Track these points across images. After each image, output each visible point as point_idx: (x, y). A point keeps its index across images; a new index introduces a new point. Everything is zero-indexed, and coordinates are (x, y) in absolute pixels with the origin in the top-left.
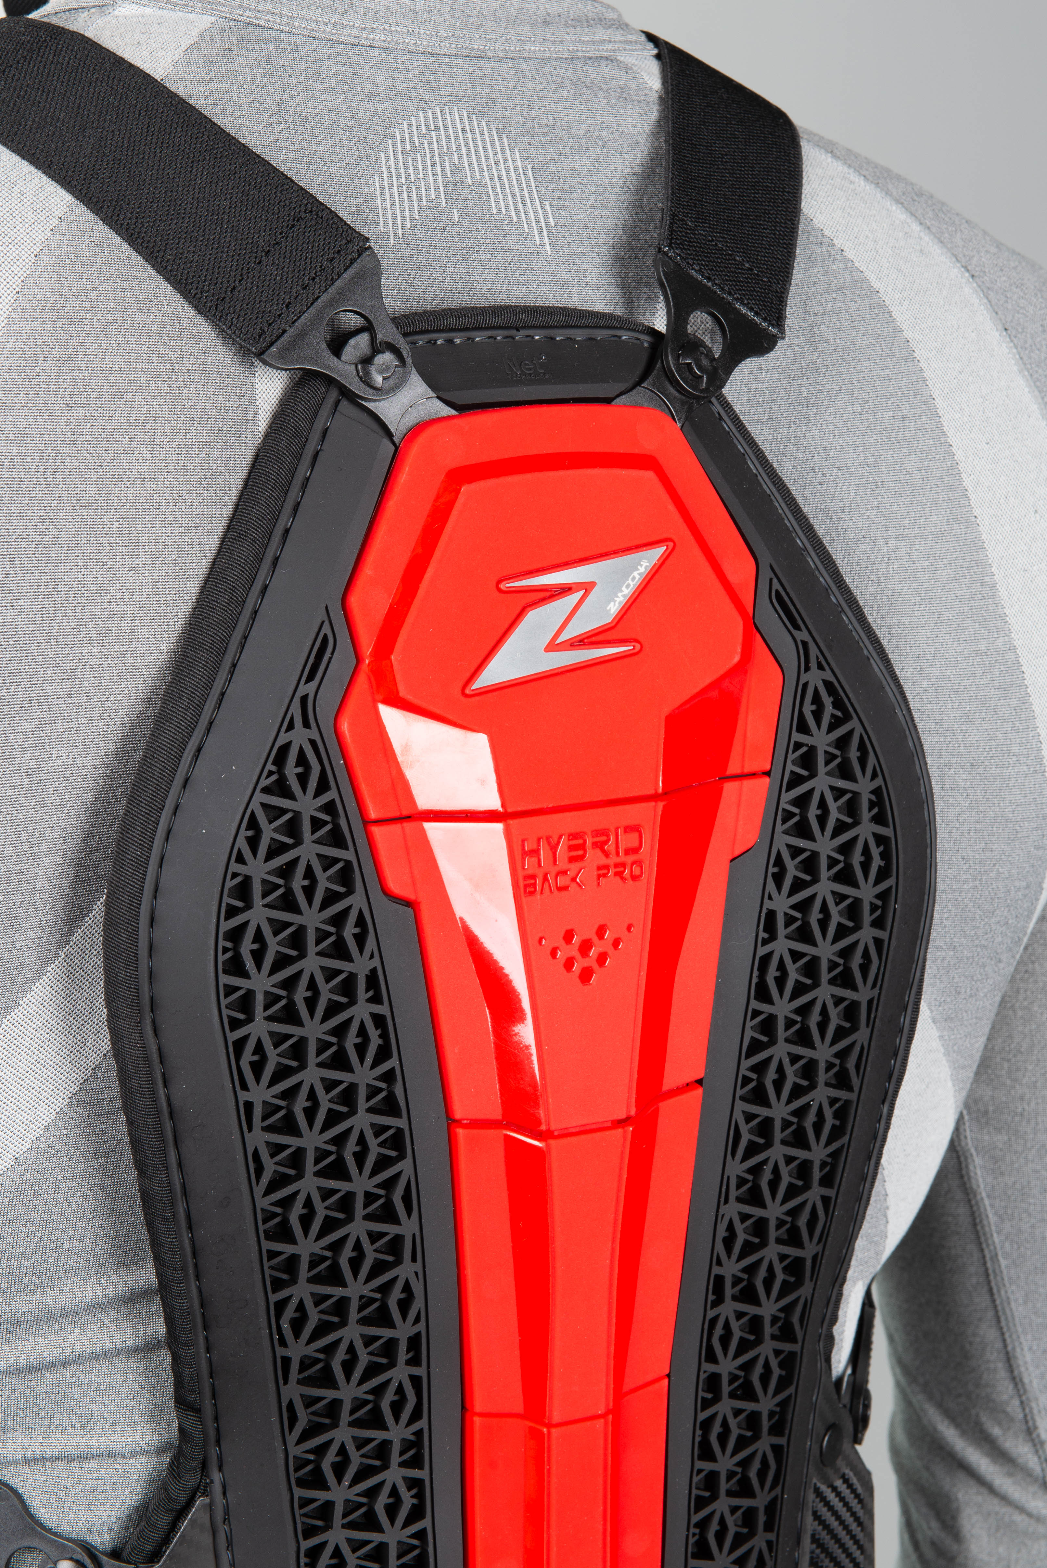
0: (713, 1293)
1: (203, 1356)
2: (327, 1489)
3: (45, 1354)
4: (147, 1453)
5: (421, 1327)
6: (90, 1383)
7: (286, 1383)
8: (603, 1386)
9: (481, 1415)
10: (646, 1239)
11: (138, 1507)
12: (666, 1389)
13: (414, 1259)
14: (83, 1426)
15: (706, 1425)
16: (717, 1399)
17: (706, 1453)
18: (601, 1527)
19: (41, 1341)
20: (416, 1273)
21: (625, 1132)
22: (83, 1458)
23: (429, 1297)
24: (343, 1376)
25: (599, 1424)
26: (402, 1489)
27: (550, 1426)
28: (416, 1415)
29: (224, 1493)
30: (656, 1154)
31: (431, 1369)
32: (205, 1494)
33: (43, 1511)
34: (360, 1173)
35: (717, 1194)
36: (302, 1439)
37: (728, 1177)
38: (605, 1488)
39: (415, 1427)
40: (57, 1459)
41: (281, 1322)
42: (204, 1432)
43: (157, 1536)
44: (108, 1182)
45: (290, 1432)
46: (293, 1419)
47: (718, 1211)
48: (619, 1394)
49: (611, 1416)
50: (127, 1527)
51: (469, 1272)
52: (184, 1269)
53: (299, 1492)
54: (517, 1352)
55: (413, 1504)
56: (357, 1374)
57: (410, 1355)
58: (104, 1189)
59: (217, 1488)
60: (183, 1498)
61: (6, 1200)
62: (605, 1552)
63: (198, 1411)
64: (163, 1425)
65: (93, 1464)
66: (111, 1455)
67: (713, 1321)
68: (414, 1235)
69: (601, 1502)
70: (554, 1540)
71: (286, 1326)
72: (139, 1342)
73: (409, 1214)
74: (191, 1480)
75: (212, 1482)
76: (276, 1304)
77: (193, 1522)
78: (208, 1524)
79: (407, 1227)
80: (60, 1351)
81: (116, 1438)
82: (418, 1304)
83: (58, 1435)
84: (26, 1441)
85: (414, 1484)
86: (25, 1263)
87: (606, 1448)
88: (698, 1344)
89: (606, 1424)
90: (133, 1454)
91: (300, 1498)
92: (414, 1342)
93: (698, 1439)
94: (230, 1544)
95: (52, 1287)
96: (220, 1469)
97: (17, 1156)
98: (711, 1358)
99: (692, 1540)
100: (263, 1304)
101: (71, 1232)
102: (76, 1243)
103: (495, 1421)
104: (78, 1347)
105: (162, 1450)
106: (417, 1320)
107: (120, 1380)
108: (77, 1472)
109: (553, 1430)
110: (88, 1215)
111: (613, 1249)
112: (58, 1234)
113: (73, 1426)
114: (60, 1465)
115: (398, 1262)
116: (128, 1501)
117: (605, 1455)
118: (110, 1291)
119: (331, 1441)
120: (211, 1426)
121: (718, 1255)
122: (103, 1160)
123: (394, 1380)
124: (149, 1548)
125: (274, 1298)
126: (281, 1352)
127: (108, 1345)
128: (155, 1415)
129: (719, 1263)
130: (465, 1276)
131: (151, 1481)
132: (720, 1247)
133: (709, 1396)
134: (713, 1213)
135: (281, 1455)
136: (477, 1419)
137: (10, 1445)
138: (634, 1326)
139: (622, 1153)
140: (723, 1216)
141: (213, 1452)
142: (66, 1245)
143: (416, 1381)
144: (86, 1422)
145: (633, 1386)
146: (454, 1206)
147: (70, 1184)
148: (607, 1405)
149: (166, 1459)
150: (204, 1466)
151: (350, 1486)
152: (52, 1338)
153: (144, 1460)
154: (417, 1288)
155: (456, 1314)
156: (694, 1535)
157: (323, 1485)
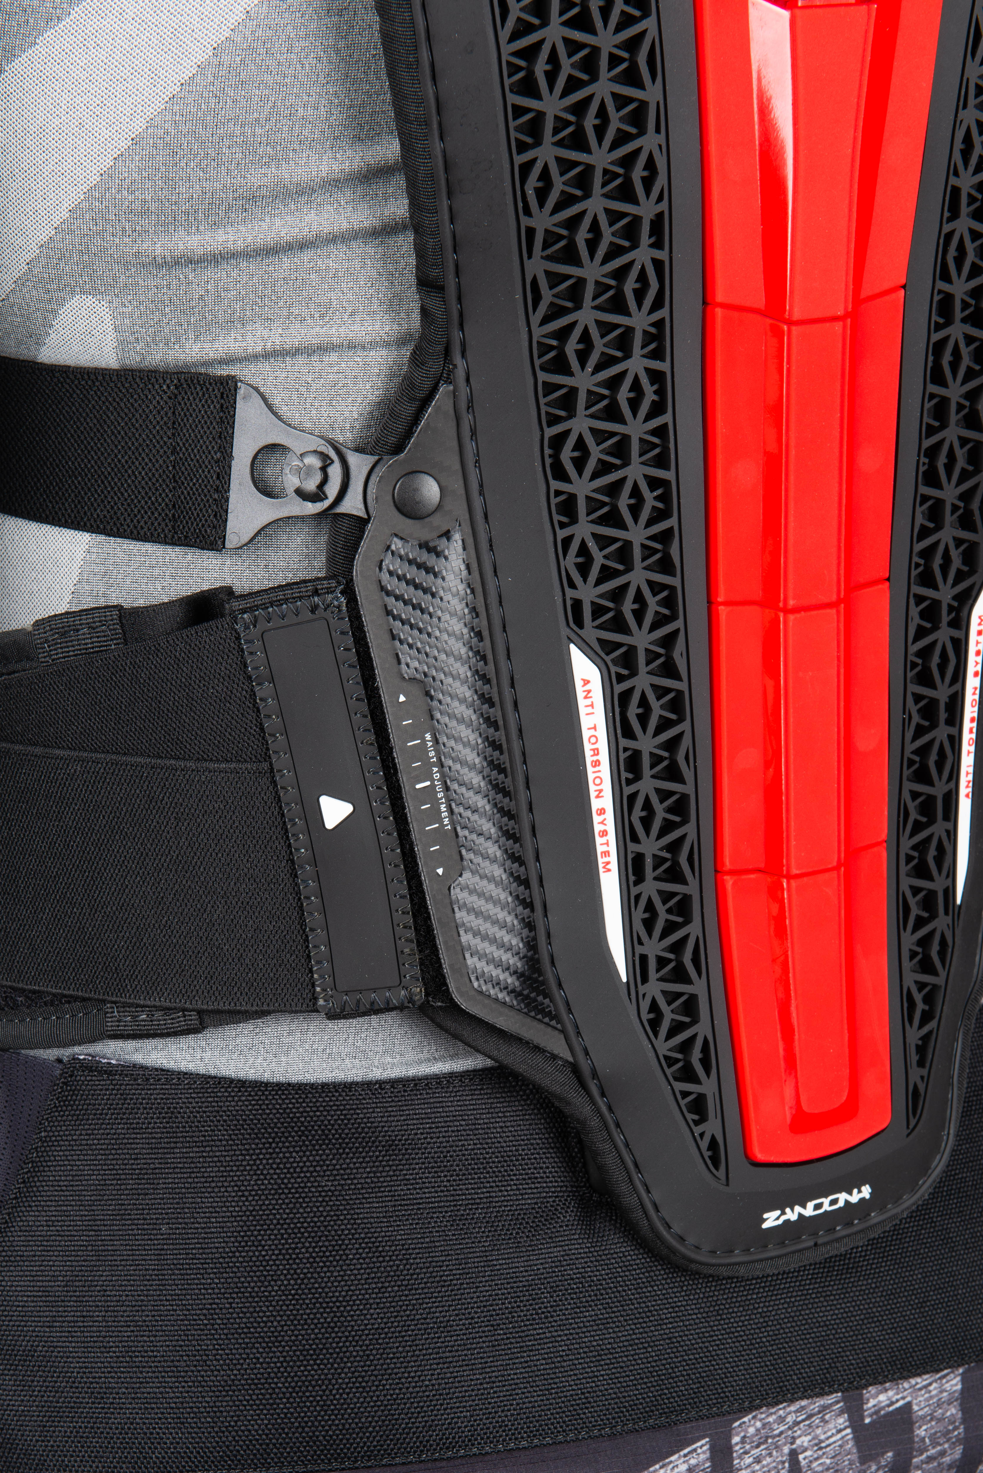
0: (949, 211)
1: (447, 228)
2: (571, 374)
3: (283, 234)
4: (387, 344)
5: (664, 206)
6: (328, 268)
7: (530, 257)
8: (843, 286)
9: (723, 306)
10: (886, 134)
11: (379, 403)
12: (902, 300)
13: (658, 131)
14: (322, 317)
15: (939, 347)
16: (949, 322)
17: (937, 377)
18: (838, 435)
19: (278, 222)
20: (660, 146)
21: (869, 10)
22: (323, 349)
23: (672, 174)
24: (587, 253)
25: (838, 326)
26: (645, 381)
27: (790, 323)
28: (658, 304)
29: (468, 380)
30: (898, 41)
31: (674, 254)
32: (449, 381)
33: (285, 408)
34: (605, 26)
35: (956, 96)
36: (545, 321)
37: (968, 79)
38: (842, 396)
39: (656, 316)
40: (297, 350)
41: (526, 187)
42: (447, 312)
43: (401, 428)
44: (342, 44)
45: (534, 310)
46: (537, 298)
47: (956, 116)
48: (858, 301)
49: (849, 320)
50: (369, 426)
51: (713, 148)
52: (427, 123)
53: (542, 376)
54: (759, 242)
55: (653, 401)
56: (601, 252)
57: (652, 240)
58: (337, 51)
59: (460, 373)
60: (428, 385)
61: (238, 59)
62: (841, 461)
63: (441, 289)
64: (402, 315)
65: (334, 357)
66: (352, 346)
67: (949, 236)
68: (658, 103)
69: (838, 408)
70: (792, 443)
71: (530, 192)
72: (377, 223)
73: (654, 79)
74: (435, 367)
75: (455, 366)
76: (521, 166)
77: (437, 409)
78: (452, 412)
79: (651, 94)
80: (297, 230)
81: (356, 327)
82: (661, 181)
83: (298, 326)
84: (266, 333)
85: (656, 377)
86: (259, 131)
87: (844, 353)
88: (933, 259)
89: (844, 327)
90: (373, 345)
91: (544, 383)
92: (657, 225)
93: (930, 364)
94: (474, 433)
95: (287, 160)
96: (463, 355)
97: (248, 9)
98: (946, 277)
99: (922, 469)
100: (507, 166)
101: (306, 98)
102: (310, 111)
103: (736, 314)
104: (315, 227)
105: (401, 341)
106: (660, 199)
107: (358, 267)
108: (318, 366)
109: (794, 328)
110: (321, 79)
111: (855, 138)
112: (292, 100)
113: (312, 316)
114: (301, 359)
115: (642, 132)
116: (371, 397)
117: (843, 360)
118: (346, 166)
119: (575, 323)
120: (455, 308)
121: (955, 164)
122: (336, 19)
123: (636, 262)
124: (392, 440)
125: (520, 159)
126: (525, 221)
127: (345, 226)
128: (394, 304)
129: (956, 174)
130: (708, 152)
131: (392, 376)
132: (957, 157)
133: (941, 321)
134: (952, 117)
135: (526, 337)
136: (719, 311)
137: (249, 338)
138: (872, 228)
139: (866, 32)
140: (961, 121)
141: (457, 335)
142: (301, 111)
143: (658, 264)
144: (325, 312)
145: (870, 293)
146: (698, 76)
147: (303, 44)
148: (846, 308)
149: (407, 352)
150: (447, 352)
151: (593, 374)
152: (288, 218)
153: (384, 352)
154: (661, 163)
155: (699, 195)
156: (924, 464)
157: (568, 372)
